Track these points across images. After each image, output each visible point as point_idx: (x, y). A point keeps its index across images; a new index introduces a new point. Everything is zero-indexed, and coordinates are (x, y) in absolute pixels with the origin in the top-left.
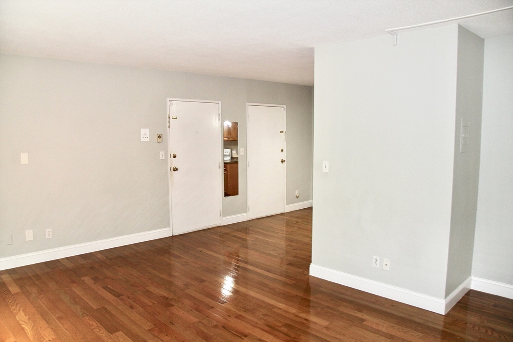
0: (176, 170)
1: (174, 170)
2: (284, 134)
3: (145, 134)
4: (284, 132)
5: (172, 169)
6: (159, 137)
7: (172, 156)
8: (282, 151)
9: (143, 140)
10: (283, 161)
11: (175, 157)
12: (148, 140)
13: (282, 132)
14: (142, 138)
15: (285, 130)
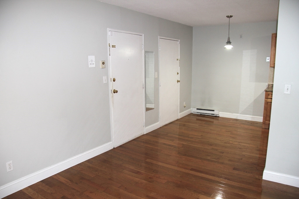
0: (115, 92)
1: (114, 92)
2: (178, 61)
3: (92, 61)
4: (179, 60)
5: (113, 91)
6: (103, 63)
7: (112, 80)
8: (178, 73)
9: (90, 66)
10: (178, 81)
11: (114, 81)
12: (94, 66)
13: (178, 60)
14: (89, 64)
15: (179, 58)
